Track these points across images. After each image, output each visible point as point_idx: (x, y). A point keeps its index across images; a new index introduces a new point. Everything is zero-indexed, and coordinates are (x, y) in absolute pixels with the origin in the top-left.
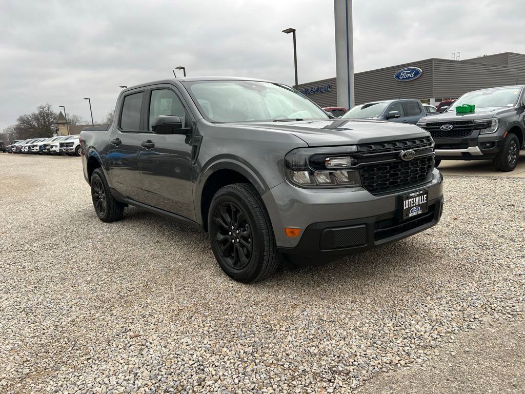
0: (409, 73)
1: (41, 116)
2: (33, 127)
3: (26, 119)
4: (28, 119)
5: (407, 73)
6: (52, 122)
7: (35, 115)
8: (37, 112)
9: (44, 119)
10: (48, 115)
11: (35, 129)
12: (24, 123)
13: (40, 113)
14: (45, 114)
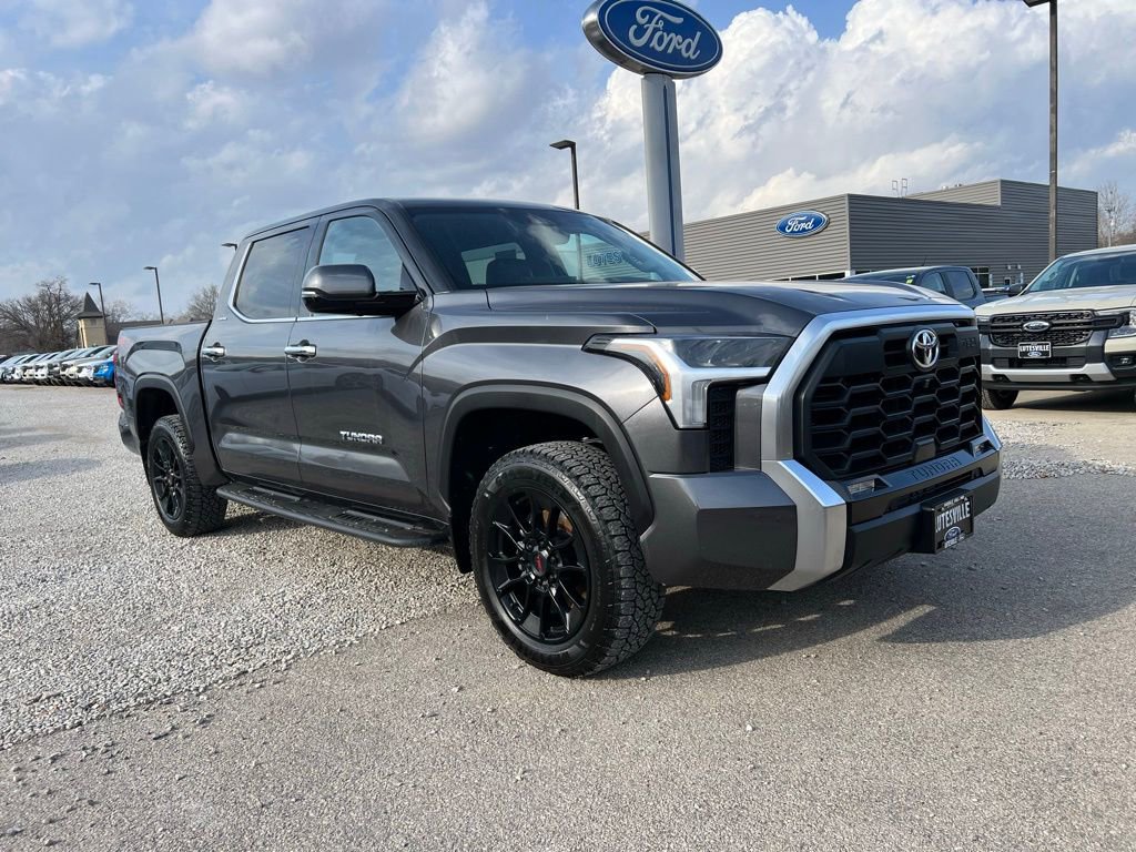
0: (803, 222)
1: (44, 303)
2: (25, 326)
3: (10, 309)
4: (15, 309)
5: (800, 222)
6: (68, 316)
7: (29, 300)
8: (34, 294)
9: (50, 309)
10: (58, 300)
11: (29, 331)
12: (6, 317)
13: (42, 297)
14: (53, 300)
